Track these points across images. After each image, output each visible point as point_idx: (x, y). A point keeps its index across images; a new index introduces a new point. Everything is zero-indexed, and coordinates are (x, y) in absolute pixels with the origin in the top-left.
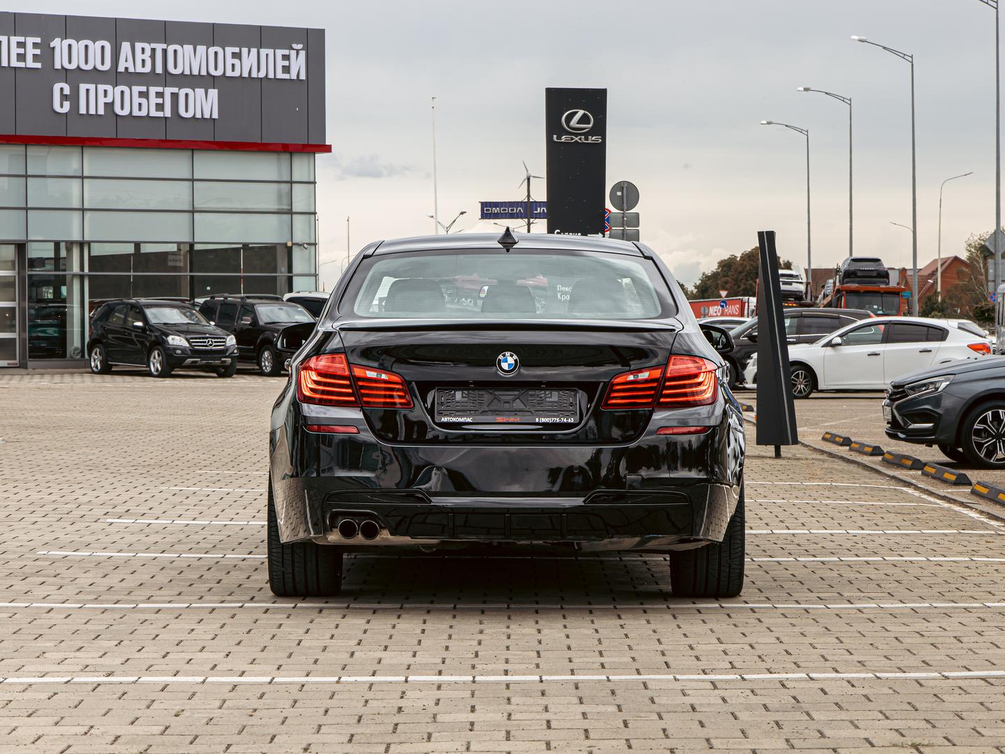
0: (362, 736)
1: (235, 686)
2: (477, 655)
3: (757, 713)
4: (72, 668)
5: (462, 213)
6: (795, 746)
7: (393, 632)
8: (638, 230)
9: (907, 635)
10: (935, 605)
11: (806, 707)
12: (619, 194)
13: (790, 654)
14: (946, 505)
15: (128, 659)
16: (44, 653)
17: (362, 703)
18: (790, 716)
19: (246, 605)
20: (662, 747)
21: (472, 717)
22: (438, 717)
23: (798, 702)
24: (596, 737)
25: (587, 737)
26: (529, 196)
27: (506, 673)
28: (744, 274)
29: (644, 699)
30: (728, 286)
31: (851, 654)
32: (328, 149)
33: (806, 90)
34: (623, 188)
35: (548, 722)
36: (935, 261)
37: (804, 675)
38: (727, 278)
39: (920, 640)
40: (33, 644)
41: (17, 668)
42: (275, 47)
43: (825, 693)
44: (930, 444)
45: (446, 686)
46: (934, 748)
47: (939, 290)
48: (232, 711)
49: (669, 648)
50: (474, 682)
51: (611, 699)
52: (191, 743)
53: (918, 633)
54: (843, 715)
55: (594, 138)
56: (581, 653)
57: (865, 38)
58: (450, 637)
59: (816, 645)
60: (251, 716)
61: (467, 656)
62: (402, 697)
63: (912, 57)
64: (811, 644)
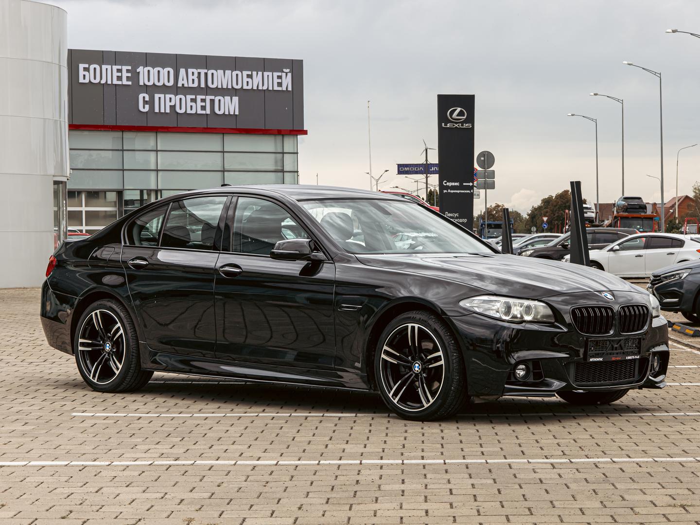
0: (334, 499)
1: (255, 467)
2: (404, 447)
3: (582, 484)
4: (153, 455)
5: (386, 171)
6: (607, 506)
7: (351, 431)
8: (494, 181)
9: (671, 433)
10: (688, 414)
11: (612, 480)
12: (482, 159)
13: (599, 446)
14: (689, 350)
15: (188, 450)
16: (136, 445)
17: (334, 478)
18: (603, 486)
19: (260, 414)
20: (523, 507)
21: (403, 487)
22: (382, 486)
23: (606, 477)
24: (482, 500)
25: (475, 500)
26: (427, 160)
27: (423, 458)
28: (557, 207)
29: (510, 476)
30: (548, 214)
31: (638, 446)
32: (305, 133)
33: (595, 94)
34: (485, 155)
35: (451, 490)
36: (674, 198)
37: (609, 460)
38: (547, 209)
39: (680, 436)
40: (129, 440)
41: (120, 455)
42: (273, 71)
43: (623, 471)
44: (676, 311)
45: (385, 466)
46: (694, 507)
47: (677, 216)
48: (253, 483)
49: (524, 442)
50: (403, 464)
51: (489, 475)
52: (228, 504)
53: (678, 432)
54: (635, 486)
55: (467, 125)
56: (469, 445)
57: (631, 63)
58: (387, 435)
59: (615, 440)
60: (265, 486)
61: (398, 447)
62: (358, 474)
63: (660, 74)
64: (612, 439)
